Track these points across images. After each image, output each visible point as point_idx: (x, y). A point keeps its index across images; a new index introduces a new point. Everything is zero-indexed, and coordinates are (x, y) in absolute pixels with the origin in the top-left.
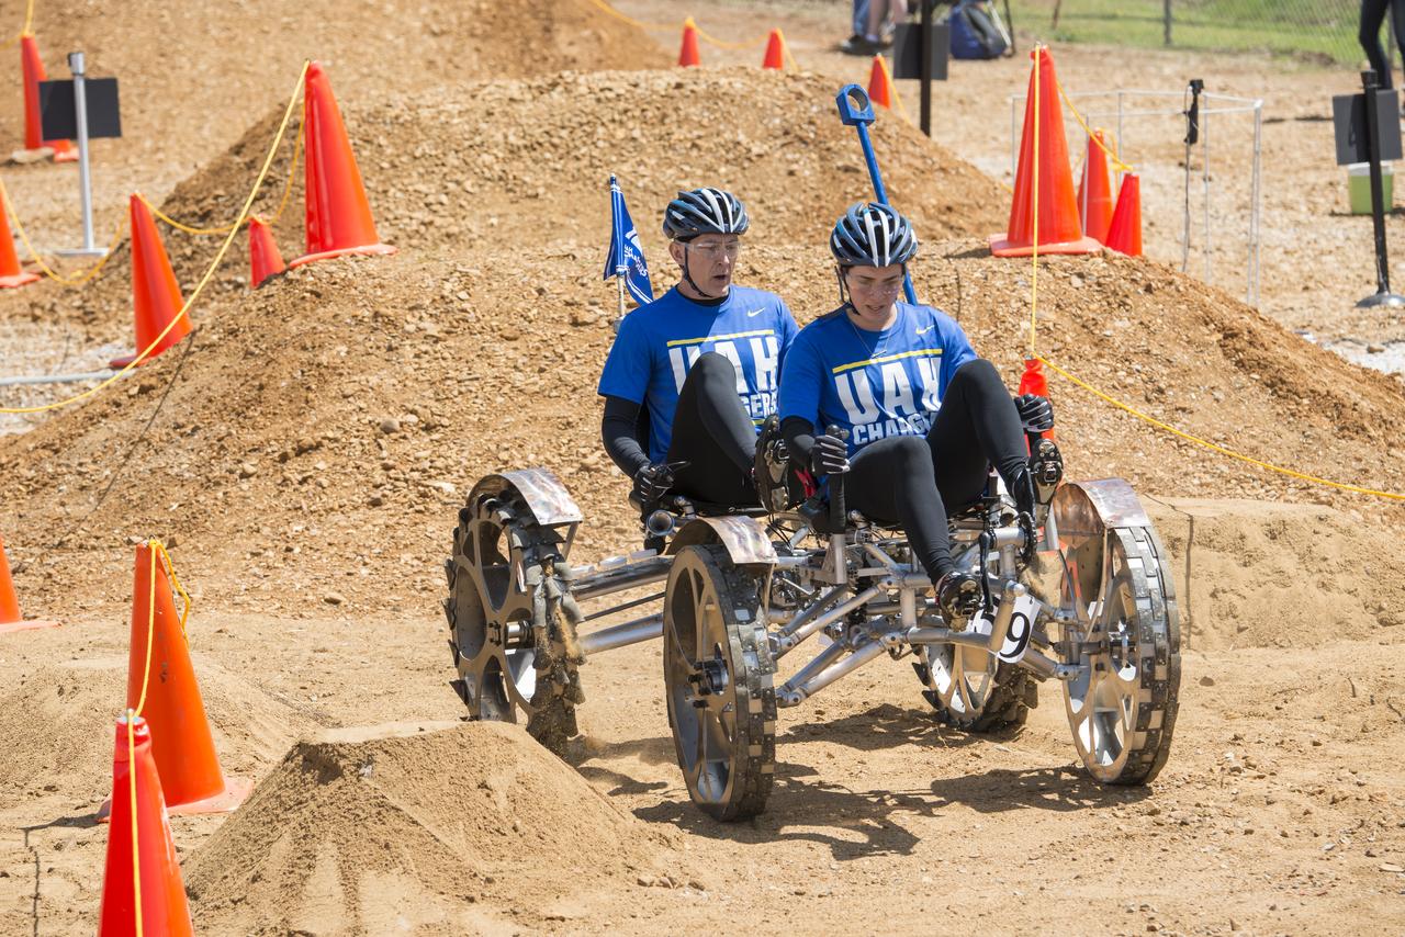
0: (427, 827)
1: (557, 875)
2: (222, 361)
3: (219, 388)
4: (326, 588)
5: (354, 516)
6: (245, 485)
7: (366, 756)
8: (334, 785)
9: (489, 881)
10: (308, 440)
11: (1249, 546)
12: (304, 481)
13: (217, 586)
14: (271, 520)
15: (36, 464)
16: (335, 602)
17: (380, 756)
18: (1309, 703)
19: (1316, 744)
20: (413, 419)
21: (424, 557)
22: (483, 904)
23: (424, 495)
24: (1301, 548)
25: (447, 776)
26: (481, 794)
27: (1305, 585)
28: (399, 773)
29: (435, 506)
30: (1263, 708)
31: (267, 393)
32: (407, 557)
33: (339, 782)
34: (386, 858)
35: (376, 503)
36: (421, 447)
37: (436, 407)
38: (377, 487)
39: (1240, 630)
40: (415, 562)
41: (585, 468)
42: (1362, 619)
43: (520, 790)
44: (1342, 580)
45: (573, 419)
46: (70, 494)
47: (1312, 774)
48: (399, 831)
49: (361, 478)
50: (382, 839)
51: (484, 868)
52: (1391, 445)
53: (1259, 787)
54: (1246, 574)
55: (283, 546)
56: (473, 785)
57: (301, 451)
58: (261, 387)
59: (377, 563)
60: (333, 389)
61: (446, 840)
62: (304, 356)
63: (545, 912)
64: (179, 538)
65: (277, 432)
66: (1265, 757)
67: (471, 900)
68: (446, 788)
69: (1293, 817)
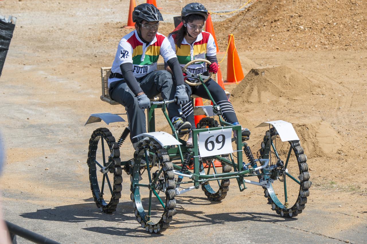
0: (274, 84)
1: (297, 92)
2: (263, 4)
3: (262, 9)
4: (276, 46)
5: (284, 33)
6: (264, 27)
7: (263, 71)
8: (257, 76)
9: (284, 93)
10: (276, 19)
12: (275, 27)
13: (256, 46)
14: (268, 34)
15: (227, 24)
16: (278, 49)
17: (266, 71)
20: (297, 15)
21: (296, 40)
22: (283, 97)
23: (297, 29)
25: (278, 75)
26: (284, 78)
28: (269, 74)
29: (299, 31)
31: (270, 10)
32: (292, 40)
33: (258, 76)
34: (266, 89)
35: (288, 31)
36: (298, 20)
37: (301, 12)
38: (289, 27)
40: (294, 41)
41: (328, 23)
43: (291, 77)
45: (328, 14)
48: (268, 84)
49: (286, 26)
50: (265, 86)
51: (284, 91)
55: (270, 39)
56: (282, 76)
57: (275, 21)
58: (269, 9)
59: (287, 42)
60: (282, 9)
61: (277, 86)
62: (277, 3)
63: (294, 98)
64: (251, 37)
65: (270, 18)
67: (281, 96)
68: (278, 77)
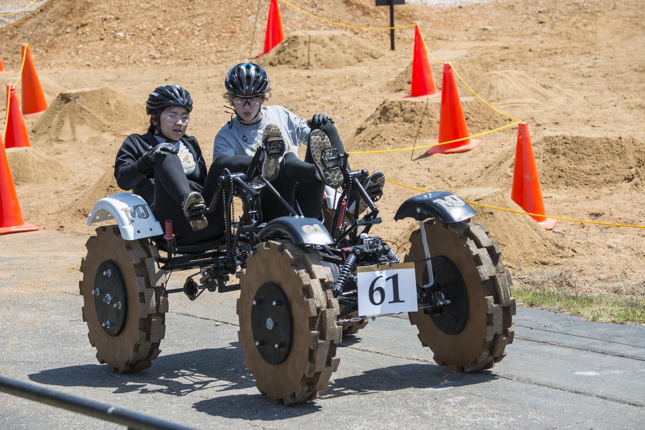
0: (93, 114)
1: (127, 125)
4: (87, 62)
5: (96, 43)
6: (67, 35)
7: (77, 96)
8: (69, 104)
9: (109, 127)
10: (84, 22)
11: (325, 42)
12: (83, 34)
13: (58, 62)
14: (74, 44)
15: (12, 31)
16: (89, 65)
17: (80, 96)
18: (333, 81)
19: (332, 91)
20: (112, 16)
21: (114, 53)
22: (107, 133)
23: (115, 37)
24: (338, 43)
25: (98, 101)
26: (107, 105)
27: (339, 52)
28: (86, 100)
29: (118, 40)
30: (321, 83)
31: (74, 10)
32: (109, 53)
33: (70, 103)
34: (82, 121)
35: (102, 39)
36: (115, 24)
37: (119, 13)
38: (102, 35)
39: (322, 64)
40: (112, 55)
41: (159, 29)
42: (353, 60)
43: (118, 104)
44: (348, 51)
45: (156, 15)
46: (21, 39)
47: (328, 97)
48: (85, 115)
49: (98, 32)
50: (81, 117)
51: (108, 124)
52: (377, 18)
53: (314, 101)
54: (324, 50)
55: (76, 51)
56: (105, 103)
57: (83, 26)
58: (72, 9)
59: (101, 55)
60: (91, 9)
61: (98, 117)
64: (49, 50)
65: (76, 21)
66: (318, 94)
67: (104, 131)
68: (98, 104)
69: (320, 108)
